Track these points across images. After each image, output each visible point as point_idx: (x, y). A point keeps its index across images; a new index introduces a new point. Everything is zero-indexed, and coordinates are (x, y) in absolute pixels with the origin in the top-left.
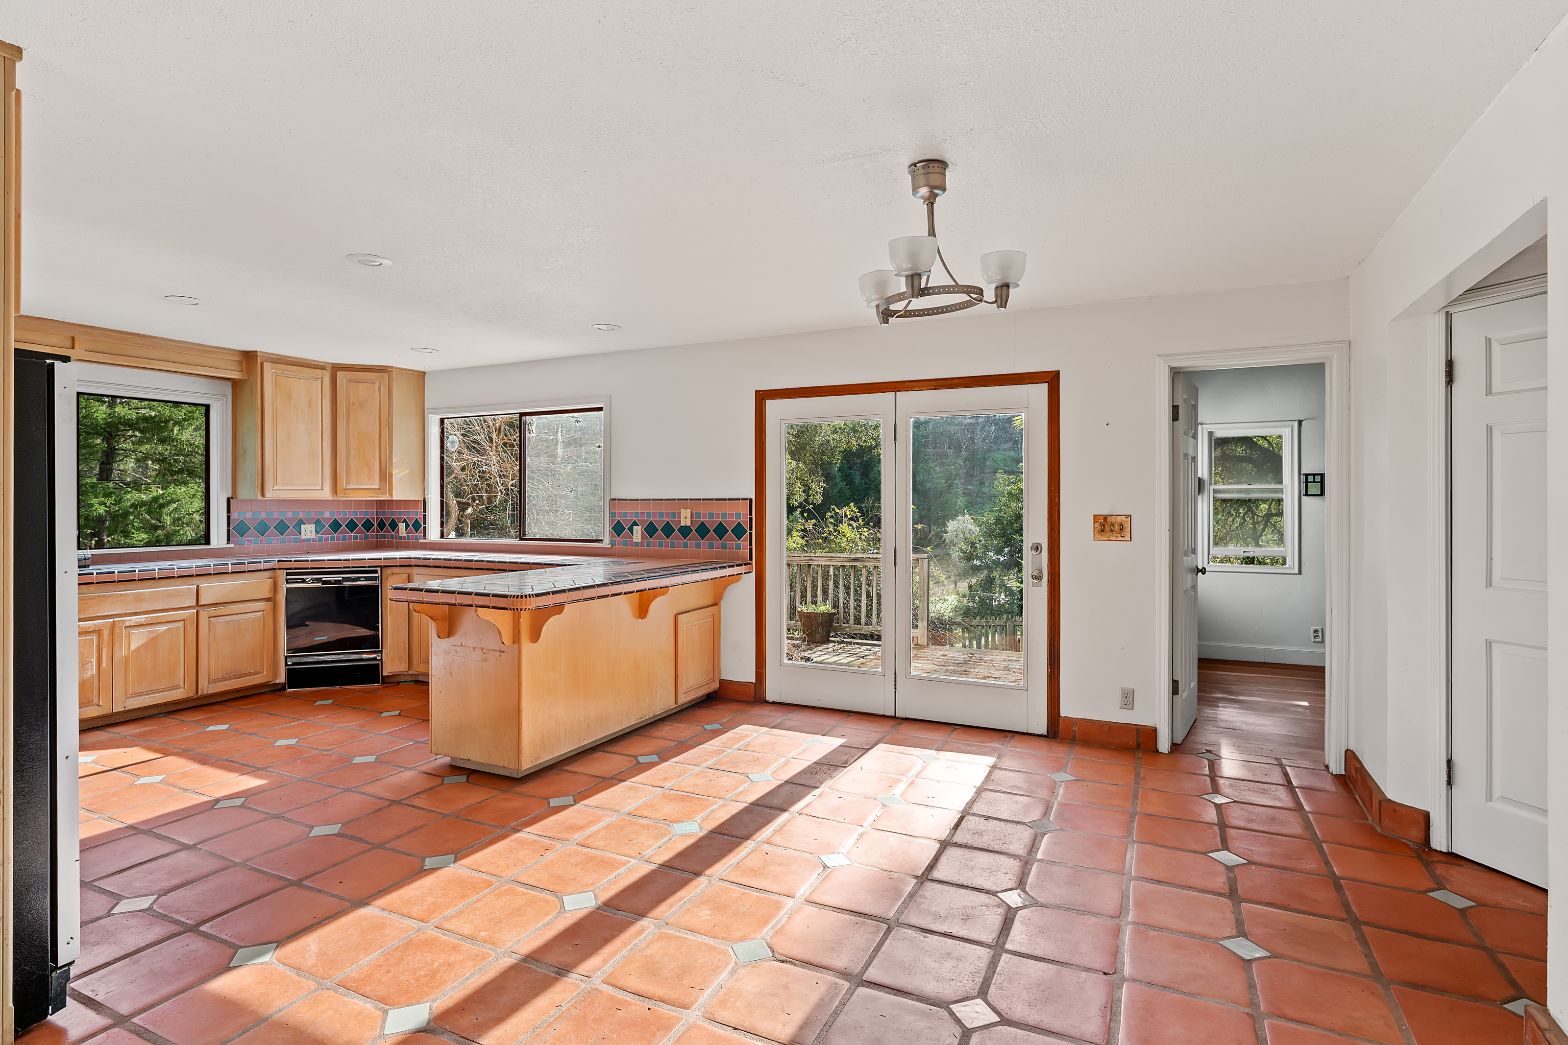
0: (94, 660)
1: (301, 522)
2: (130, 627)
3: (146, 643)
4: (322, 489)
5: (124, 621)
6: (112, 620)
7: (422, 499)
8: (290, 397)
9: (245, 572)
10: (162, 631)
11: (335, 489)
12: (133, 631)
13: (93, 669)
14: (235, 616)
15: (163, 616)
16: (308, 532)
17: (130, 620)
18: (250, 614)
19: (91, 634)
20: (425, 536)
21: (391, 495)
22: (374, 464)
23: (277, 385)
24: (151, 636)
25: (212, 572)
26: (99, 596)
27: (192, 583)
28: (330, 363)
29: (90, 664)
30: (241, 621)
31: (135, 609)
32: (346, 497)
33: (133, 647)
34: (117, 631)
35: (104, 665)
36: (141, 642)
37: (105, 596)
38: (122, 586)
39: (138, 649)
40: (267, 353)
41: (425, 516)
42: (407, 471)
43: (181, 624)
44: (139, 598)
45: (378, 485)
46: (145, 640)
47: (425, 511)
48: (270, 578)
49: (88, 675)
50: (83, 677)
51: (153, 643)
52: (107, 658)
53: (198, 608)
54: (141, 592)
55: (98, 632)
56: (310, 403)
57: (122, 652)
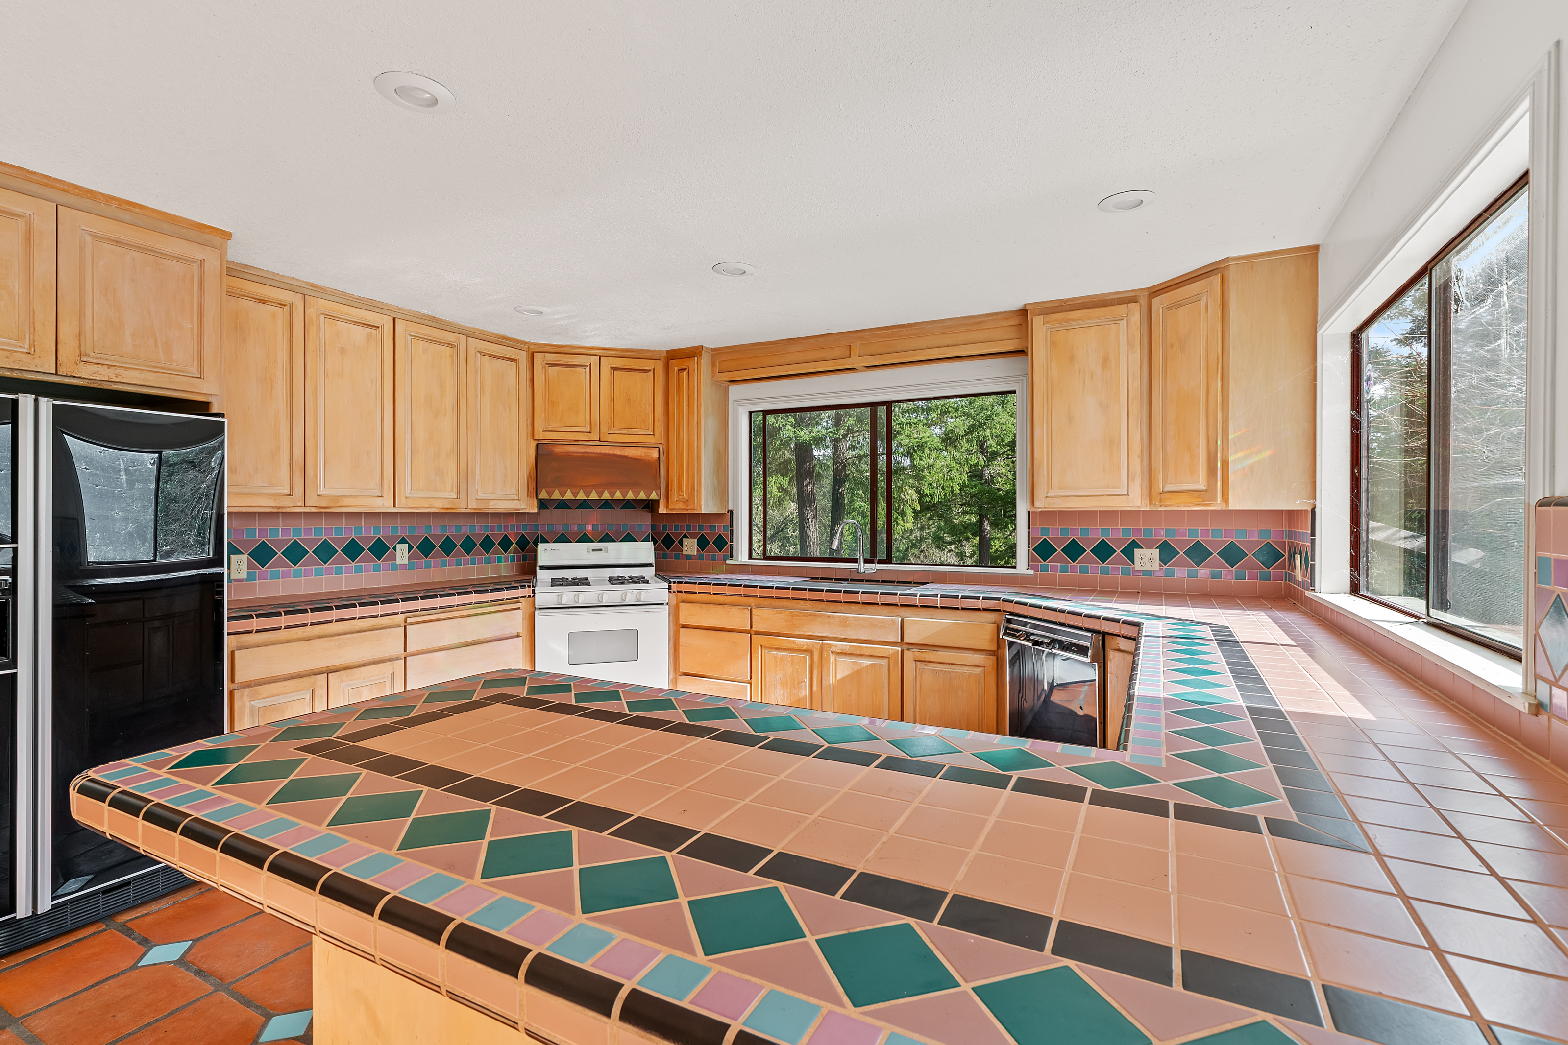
0: (807, 680)
1: (1134, 545)
2: (838, 653)
3: (850, 674)
4: (1128, 494)
5: (831, 646)
6: (821, 642)
7: (1310, 509)
8: (1072, 358)
9: (958, 609)
10: (865, 665)
11: (1150, 492)
12: (841, 659)
13: (806, 690)
14: (947, 666)
15: (866, 647)
16: (1145, 560)
17: (836, 646)
18: (966, 668)
19: (805, 653)
20: (1312, 583)
21: (1225, 499)
22: (1198, 447)
23: (1053, 344)
24: (856, 668)
25: (918, 603)
26: (811, 614)
27: (899, 614)
28: (1144, 289)
29: (803, 683)
30: (953, 675)
31: (841, 634)
32: (1166, 506)
33: (839, 677)
34: (825, 655)
35: (815, 689)
36: (846, 673)
37: (815, 615)
38: (832, 606)
39: (843, 679)
40: (1039, 303)
41: (1313, 542)
42: (1266, 454)
43: (884, 662)
44: (844, 623)
45: (1205, 483)
46: (851, 672)
47: (1313, 534)
48: (994, 623)
49: (803, 696)
50: (799, 696)
51: (856, 676)
52: (817, 681)
53: (905, 647)
54: (846, 617)
55: (810, 652)
56: (1105, 361)
57: (829, 680)
